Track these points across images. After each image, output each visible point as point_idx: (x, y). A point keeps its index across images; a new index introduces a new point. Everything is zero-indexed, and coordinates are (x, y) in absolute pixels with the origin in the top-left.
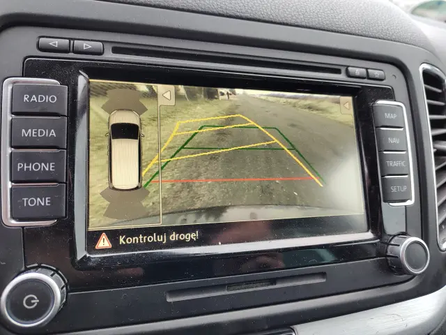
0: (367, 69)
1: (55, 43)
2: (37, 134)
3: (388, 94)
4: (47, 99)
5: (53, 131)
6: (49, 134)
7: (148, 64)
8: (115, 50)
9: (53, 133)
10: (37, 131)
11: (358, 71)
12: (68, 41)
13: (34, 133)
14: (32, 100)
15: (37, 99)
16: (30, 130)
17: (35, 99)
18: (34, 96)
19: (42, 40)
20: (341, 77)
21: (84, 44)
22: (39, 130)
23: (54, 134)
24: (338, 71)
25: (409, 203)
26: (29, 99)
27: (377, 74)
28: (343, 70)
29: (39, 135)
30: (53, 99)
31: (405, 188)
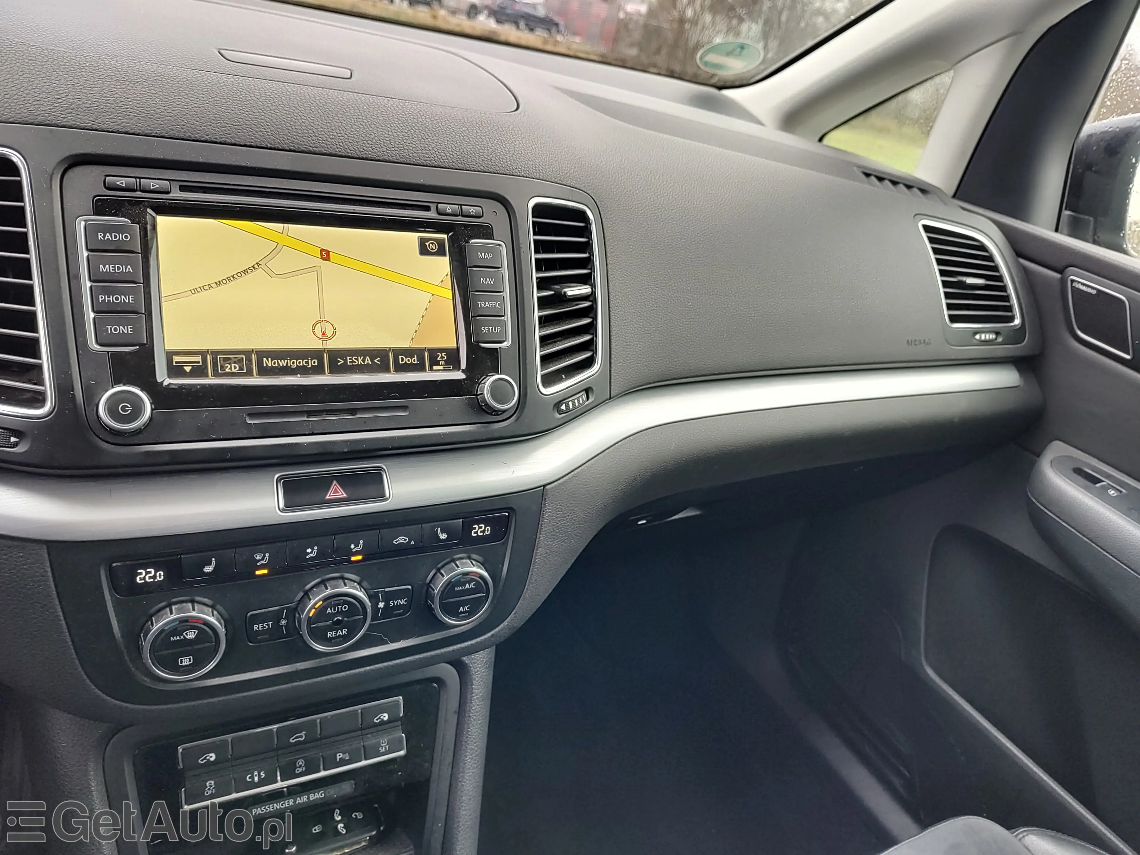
0: (461, 205)
1: (122, 182)
2: (115, 270)
3: (487, 232)
4: (121, 237)
5: (129, 266)
6: (126, 270)
7: (217, 202)
8: (182, 189)
9: (129, 269)
10: (115, 267)
11: (449, 209)
12: (134, 179)
13: (111, 268)
14: (106, 237)
15: (112, 237)
16: (107, 266)
17: (110, 237)
18: (108, 234)
19: (107, 178)
20: (432, 214)
21: (152, 183)
22: (116, 266)
23: (131, 270)
24: (427, 209)
25: (505, 344)
26: (104, 237)
27: (472, 210)
28: (433, 207)
29: (117, 271)
30: (126, 237)
31: (498, 329)
